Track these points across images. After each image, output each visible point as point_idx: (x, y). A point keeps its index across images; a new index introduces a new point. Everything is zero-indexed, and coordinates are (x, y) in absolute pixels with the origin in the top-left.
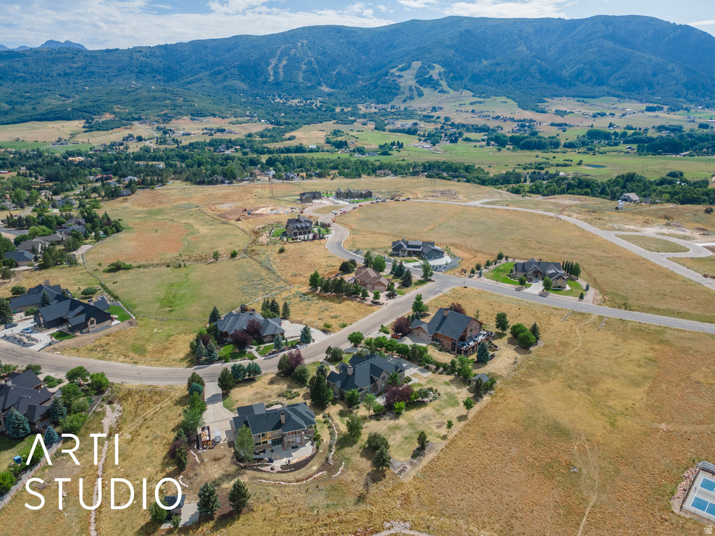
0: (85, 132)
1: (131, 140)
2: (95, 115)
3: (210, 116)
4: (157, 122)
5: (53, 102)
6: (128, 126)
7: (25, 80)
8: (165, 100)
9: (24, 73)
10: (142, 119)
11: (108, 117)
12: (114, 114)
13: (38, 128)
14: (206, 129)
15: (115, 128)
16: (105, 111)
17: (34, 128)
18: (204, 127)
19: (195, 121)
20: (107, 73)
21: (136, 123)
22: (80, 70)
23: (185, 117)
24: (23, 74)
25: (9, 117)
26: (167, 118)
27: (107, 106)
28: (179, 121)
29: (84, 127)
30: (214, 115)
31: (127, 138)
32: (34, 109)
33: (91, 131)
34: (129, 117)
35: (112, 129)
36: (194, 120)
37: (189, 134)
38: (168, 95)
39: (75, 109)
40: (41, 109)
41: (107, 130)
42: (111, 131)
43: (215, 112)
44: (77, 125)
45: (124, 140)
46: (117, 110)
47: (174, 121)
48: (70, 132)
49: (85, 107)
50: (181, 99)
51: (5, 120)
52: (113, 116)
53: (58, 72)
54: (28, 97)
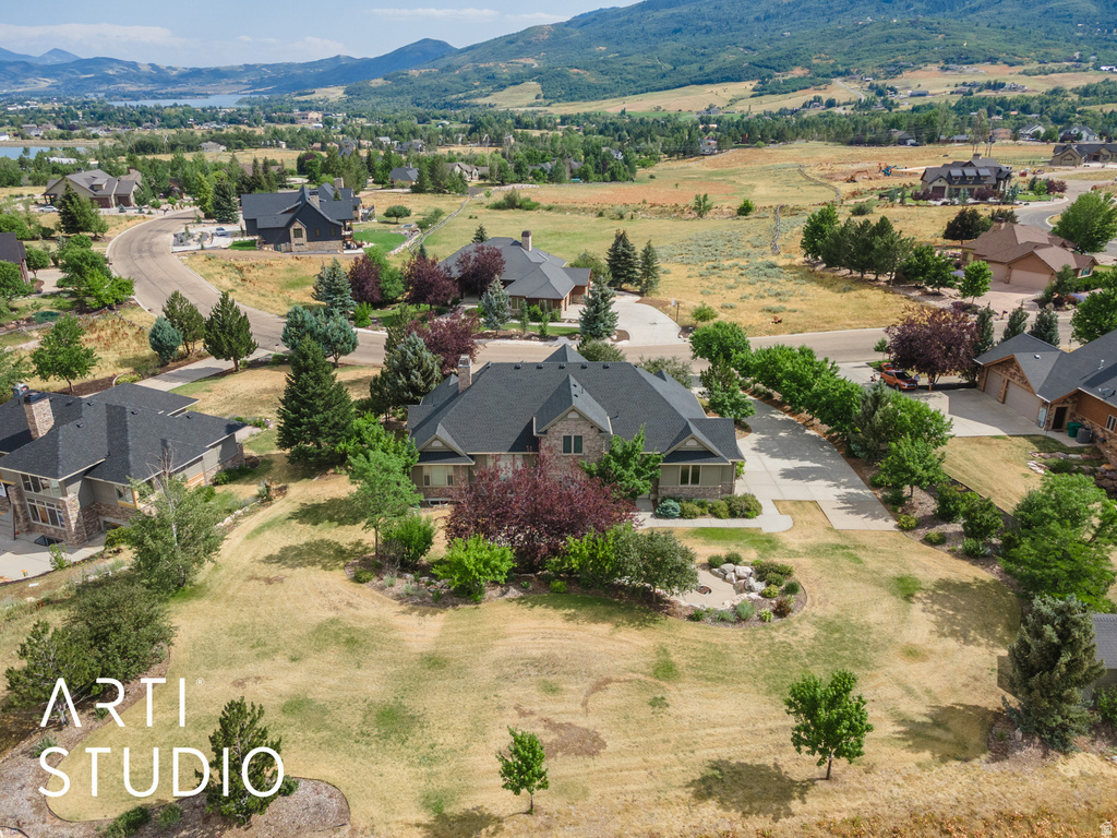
0: (752, 96)
1: (814, 107)
2: (779, 71)
3: (984, 61)
4: (875, 76)
5: (728, 57)
6: (823, 87)
7: (709, 31)
8: (907, 39)
9: (712, 20)
10: (852, 74)
11: (798, 72)
12: (809, 67)
13: (693, 94)
14: (964, 84)
15: (800, 89)
16: (795, 65)
17: (687, 94)
18: (961, 81)
19: (948, 72)
20: (830, 8)
21: (838, 81)
22: (790, 9)
23: (930, 66)
24: (709, 23)
25: (666, 81)
26: (896, 70)
27: (802, 57)
28: (918, 73)
29: (754, 90)
30: (993, 60)
31: (811, 102)
32: (701, 69)
33: (760, 95)
34: (829, 71)
35: (794, 91)
36: (947, 69)
37: (924, 95)
38: (917, 31)
39: (754, 64)
40: (709, 68)
41: (786, 93)
42: (791, 94)
43: (997, 55)
44: (747, 87)
45: (804, 106)
46: (815, 62)
47: (906, 74)
48: (731, 98)
49: (769, 59)
50: (940, 36)
51: (658, 85)
52: (806, 71)
53: (757, 15)
54: (703, 54)
